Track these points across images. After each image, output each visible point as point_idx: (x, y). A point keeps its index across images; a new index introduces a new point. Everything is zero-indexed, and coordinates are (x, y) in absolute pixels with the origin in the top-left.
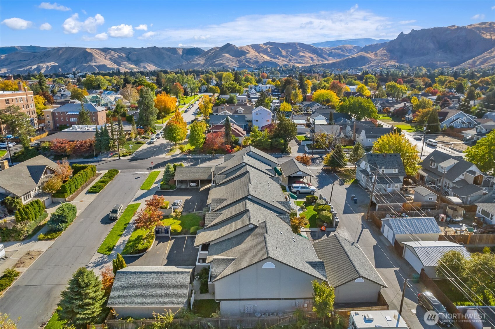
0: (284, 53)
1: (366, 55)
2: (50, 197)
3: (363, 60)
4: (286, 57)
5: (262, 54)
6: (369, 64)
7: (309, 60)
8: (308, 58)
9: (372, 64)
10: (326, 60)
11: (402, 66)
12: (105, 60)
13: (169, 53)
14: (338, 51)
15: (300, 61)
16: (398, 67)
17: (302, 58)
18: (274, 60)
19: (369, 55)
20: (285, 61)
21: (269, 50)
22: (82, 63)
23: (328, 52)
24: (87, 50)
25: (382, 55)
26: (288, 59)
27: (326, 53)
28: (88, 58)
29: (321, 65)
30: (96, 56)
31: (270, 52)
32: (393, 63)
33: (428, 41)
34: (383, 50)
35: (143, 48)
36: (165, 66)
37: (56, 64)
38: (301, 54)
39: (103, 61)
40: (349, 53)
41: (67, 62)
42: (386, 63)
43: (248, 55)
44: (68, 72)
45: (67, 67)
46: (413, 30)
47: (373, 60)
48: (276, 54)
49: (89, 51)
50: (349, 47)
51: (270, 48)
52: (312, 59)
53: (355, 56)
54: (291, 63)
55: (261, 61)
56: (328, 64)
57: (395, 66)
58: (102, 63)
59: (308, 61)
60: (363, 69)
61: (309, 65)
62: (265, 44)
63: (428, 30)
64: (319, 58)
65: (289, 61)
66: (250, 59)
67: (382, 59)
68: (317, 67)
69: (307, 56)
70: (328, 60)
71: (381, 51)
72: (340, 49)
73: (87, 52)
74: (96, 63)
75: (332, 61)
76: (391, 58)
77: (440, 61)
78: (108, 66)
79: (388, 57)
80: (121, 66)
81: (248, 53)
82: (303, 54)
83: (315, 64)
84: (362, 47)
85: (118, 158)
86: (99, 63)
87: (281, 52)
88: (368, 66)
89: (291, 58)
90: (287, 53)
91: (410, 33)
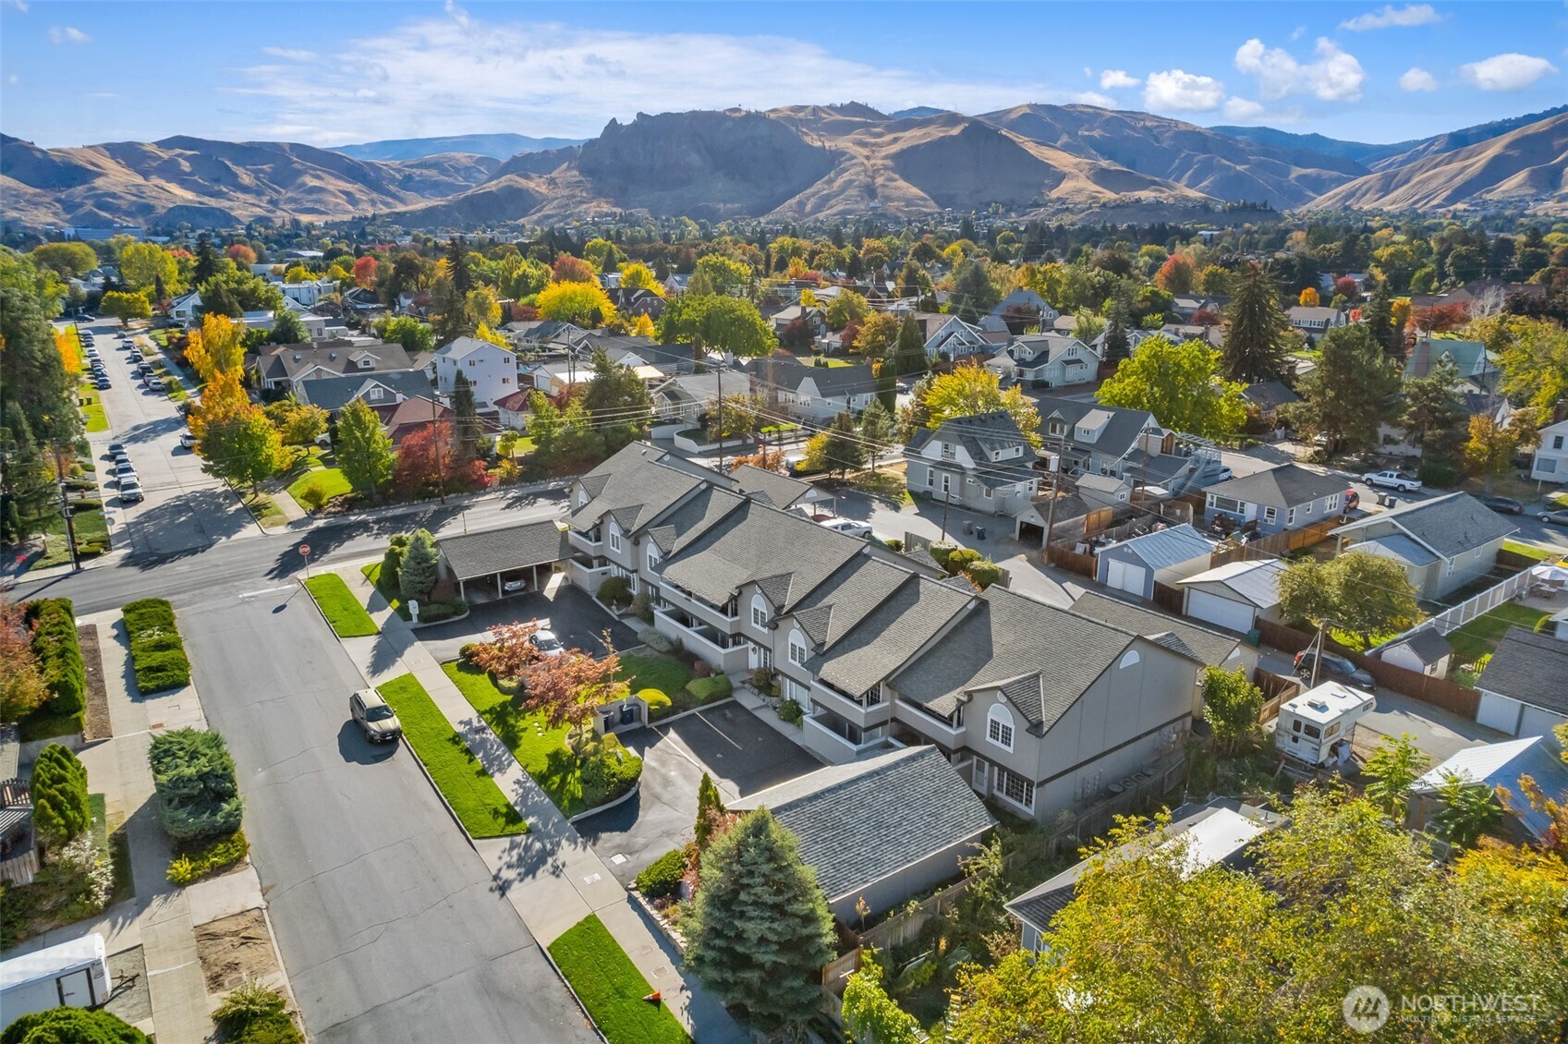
0: (246, 179)
1: (523, 183)
3: (517, 201)
4: (259, 193)
5: (155, 180)
6: (539, 211)
7: (342, 200)
8: (335, 196)
9: (547, 211)
10: (397, 203)
11: (631, 214)
14: (432, 174)
15: (309, 205)
16: (623, 219)
17: (314, 196)
18: (213, 202)
19: (532, 185)
20: (253, 205)
21: (186, 166)
23: (397, 176)
25: (569, 185)
26: (266, 198)
27: (393, 180)
29: (388, 215)
31: (191, 174)
32: (606, 208)
33: (684, 147)
34: (568, 169)
38: (311, 182)
40: (466, 179)
42: (585, 206)
43: (99, 182)
46: (640, 115)
47: (546, 200)
48: (217, 181)
50: (464, 160)
51: (187, 158)
52: (352, 199)
53: (493, 186)
54: (279, 213)
55: (162, 206)
56: (412, 213)
57: (613, 215)
59: (338, 204)
60: (523, 226)
61: (347, 218)
62: (162, 144)
63: (678, 117)
64: (375, 195)
65: (270, 207)
66: (114, 195)
67: (574, 196)
68: (378, 222)
69: (330, 187)
70: (402, 201)
71: (566, 173)
72: (436, 165)
75: (419, 204)
76: (599, 194)
77: (725, 202)
79: (587, 190)
81: (99, 175)
82: (316, 183)
83: (369, 215)
84: (503, 161)
87: (235, 176)
88: (535, 217)
89: (275, 196)
90: (257, 178)
91: (635, 124)
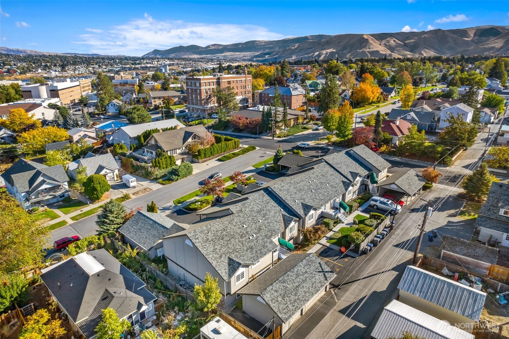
2: (191, 157)
12: (380, 46)
13: (455, 36)
22: (357, 49)
24: (364, 36)
28: (364, 44)
30: (371, 42)
35: (424, 31)
36: (446, 51)
37: (335, 51)
39: (377, 47)
41: (344, 48)
44: (342, 58)
45: (342, 53)
49: (365, 37)
58: (375, 49)
73: (363, 38)
74: (370, 49)
78: (381, 52)
80: (395, 52)
85: (272, 138)
86: (373, 48)
